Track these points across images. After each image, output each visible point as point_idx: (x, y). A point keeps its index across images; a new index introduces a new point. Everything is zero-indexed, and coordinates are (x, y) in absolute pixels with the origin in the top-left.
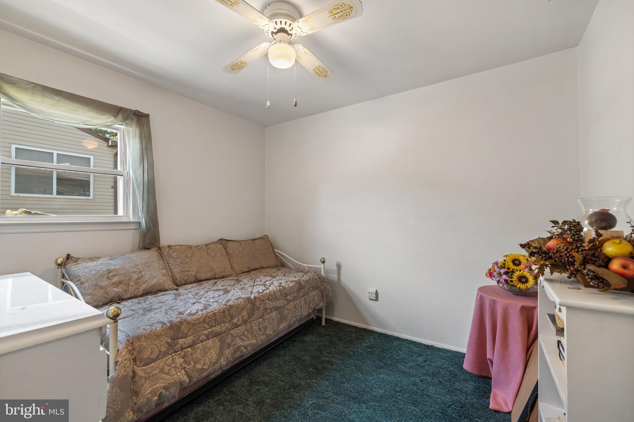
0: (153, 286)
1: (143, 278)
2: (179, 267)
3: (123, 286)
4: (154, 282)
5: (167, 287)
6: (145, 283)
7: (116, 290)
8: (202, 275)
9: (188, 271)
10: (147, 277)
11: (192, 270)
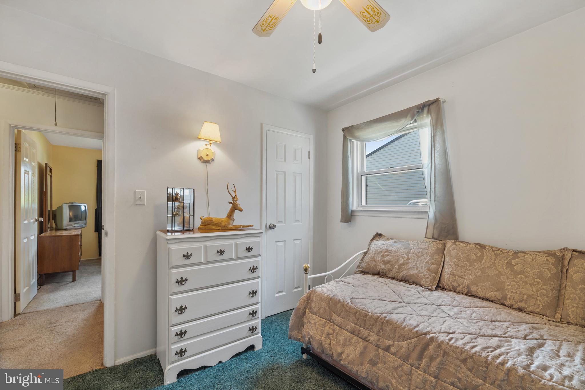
0: (411, 276)
1: (407, 265)
2: (451, 268)
3: (390, 265)
4: (413, 272)
5: (422, 283)
6: (406, 270)
7: (383, 266)
8: (480, 289)
9: (460, 277)
10: (410, 265)
11: (466, 278)
